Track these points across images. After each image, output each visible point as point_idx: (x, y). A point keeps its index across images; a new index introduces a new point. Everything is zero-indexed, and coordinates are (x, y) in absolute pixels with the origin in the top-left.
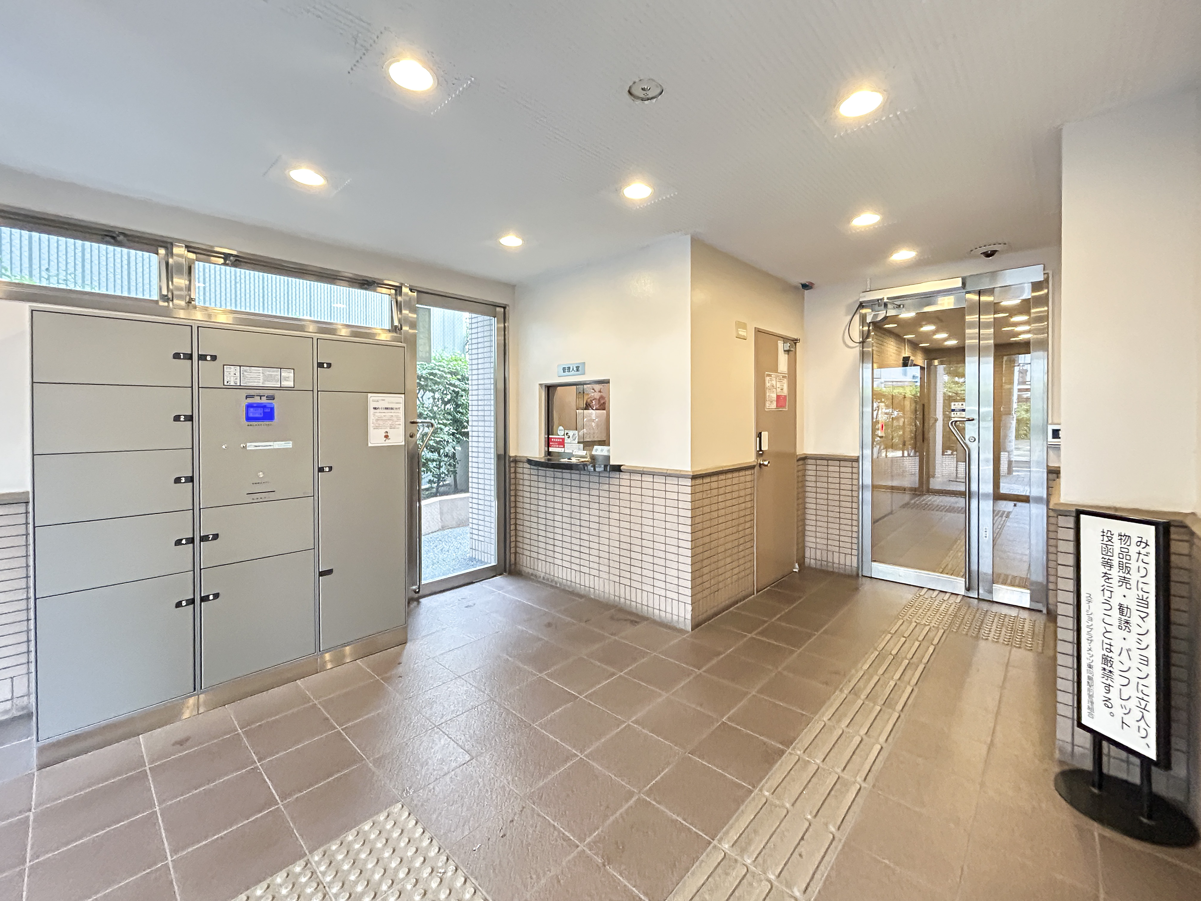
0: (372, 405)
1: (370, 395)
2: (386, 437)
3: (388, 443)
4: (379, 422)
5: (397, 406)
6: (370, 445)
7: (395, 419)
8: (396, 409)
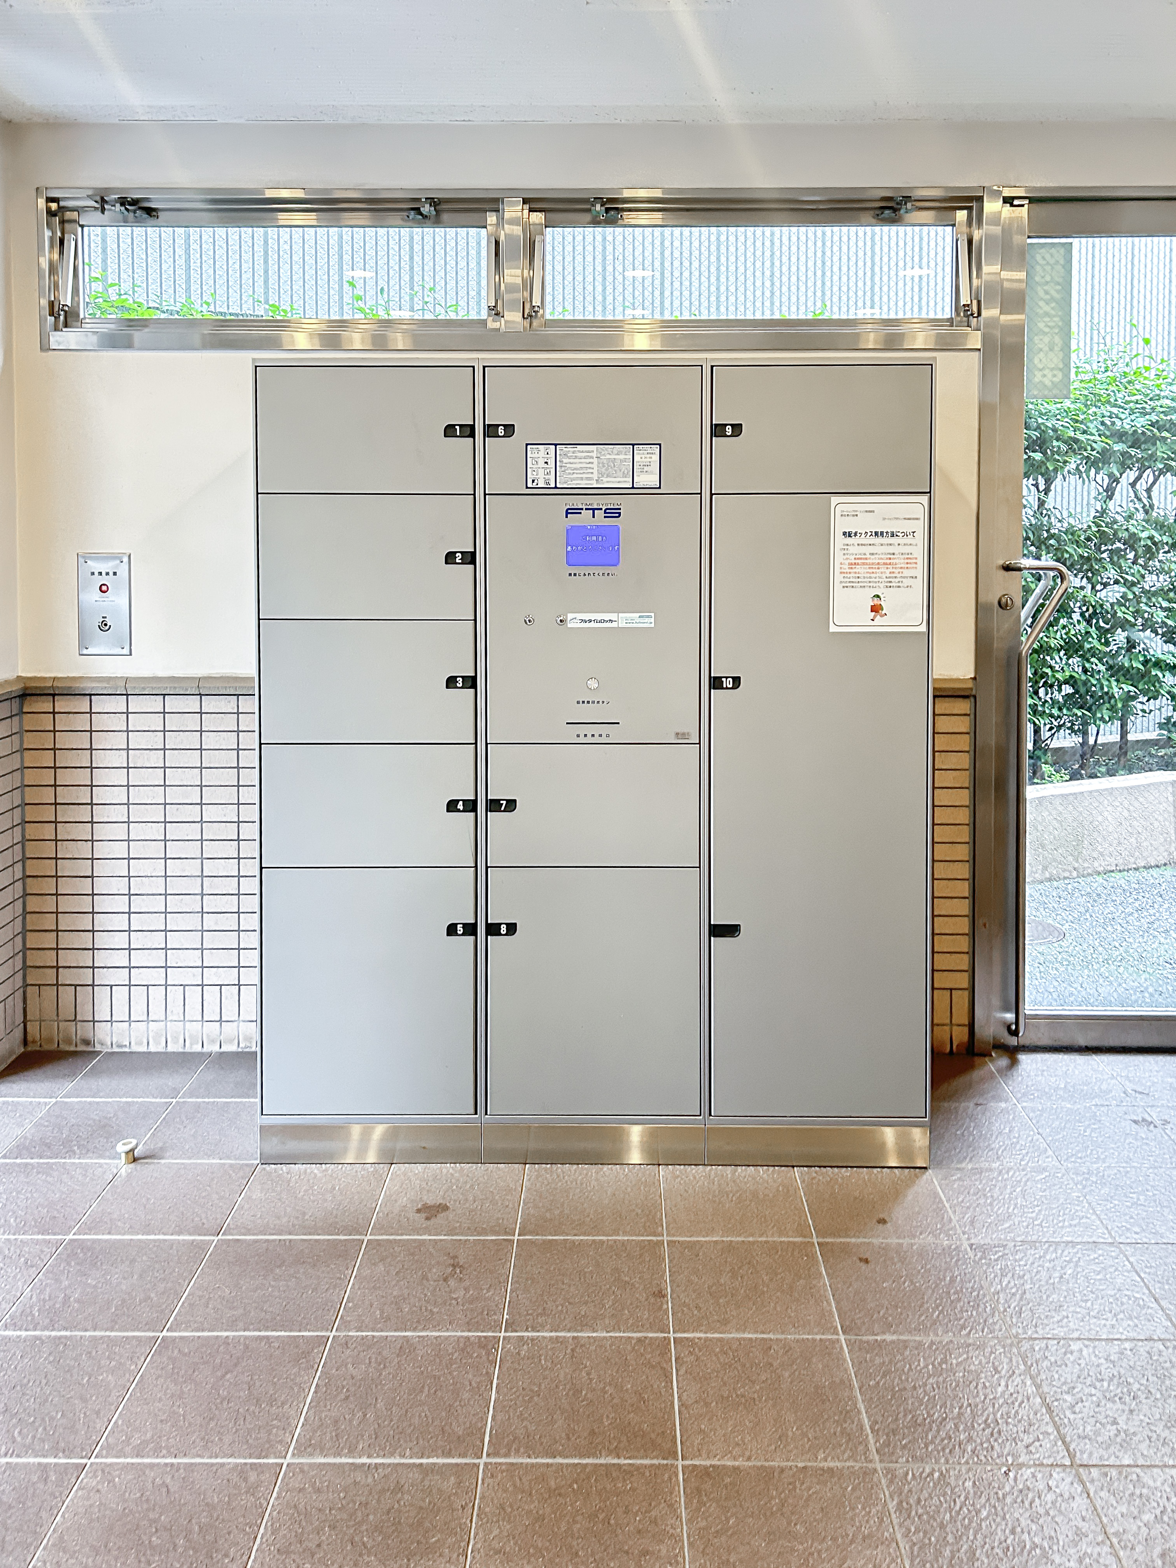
0: (840, 525)
1: (835, 500)
2: (876, 609)
3: (881, 625)
4: (858, 569)
5: (908, 527)
6: (833, 629)
7: (900, 561)
8: (906, 535)
